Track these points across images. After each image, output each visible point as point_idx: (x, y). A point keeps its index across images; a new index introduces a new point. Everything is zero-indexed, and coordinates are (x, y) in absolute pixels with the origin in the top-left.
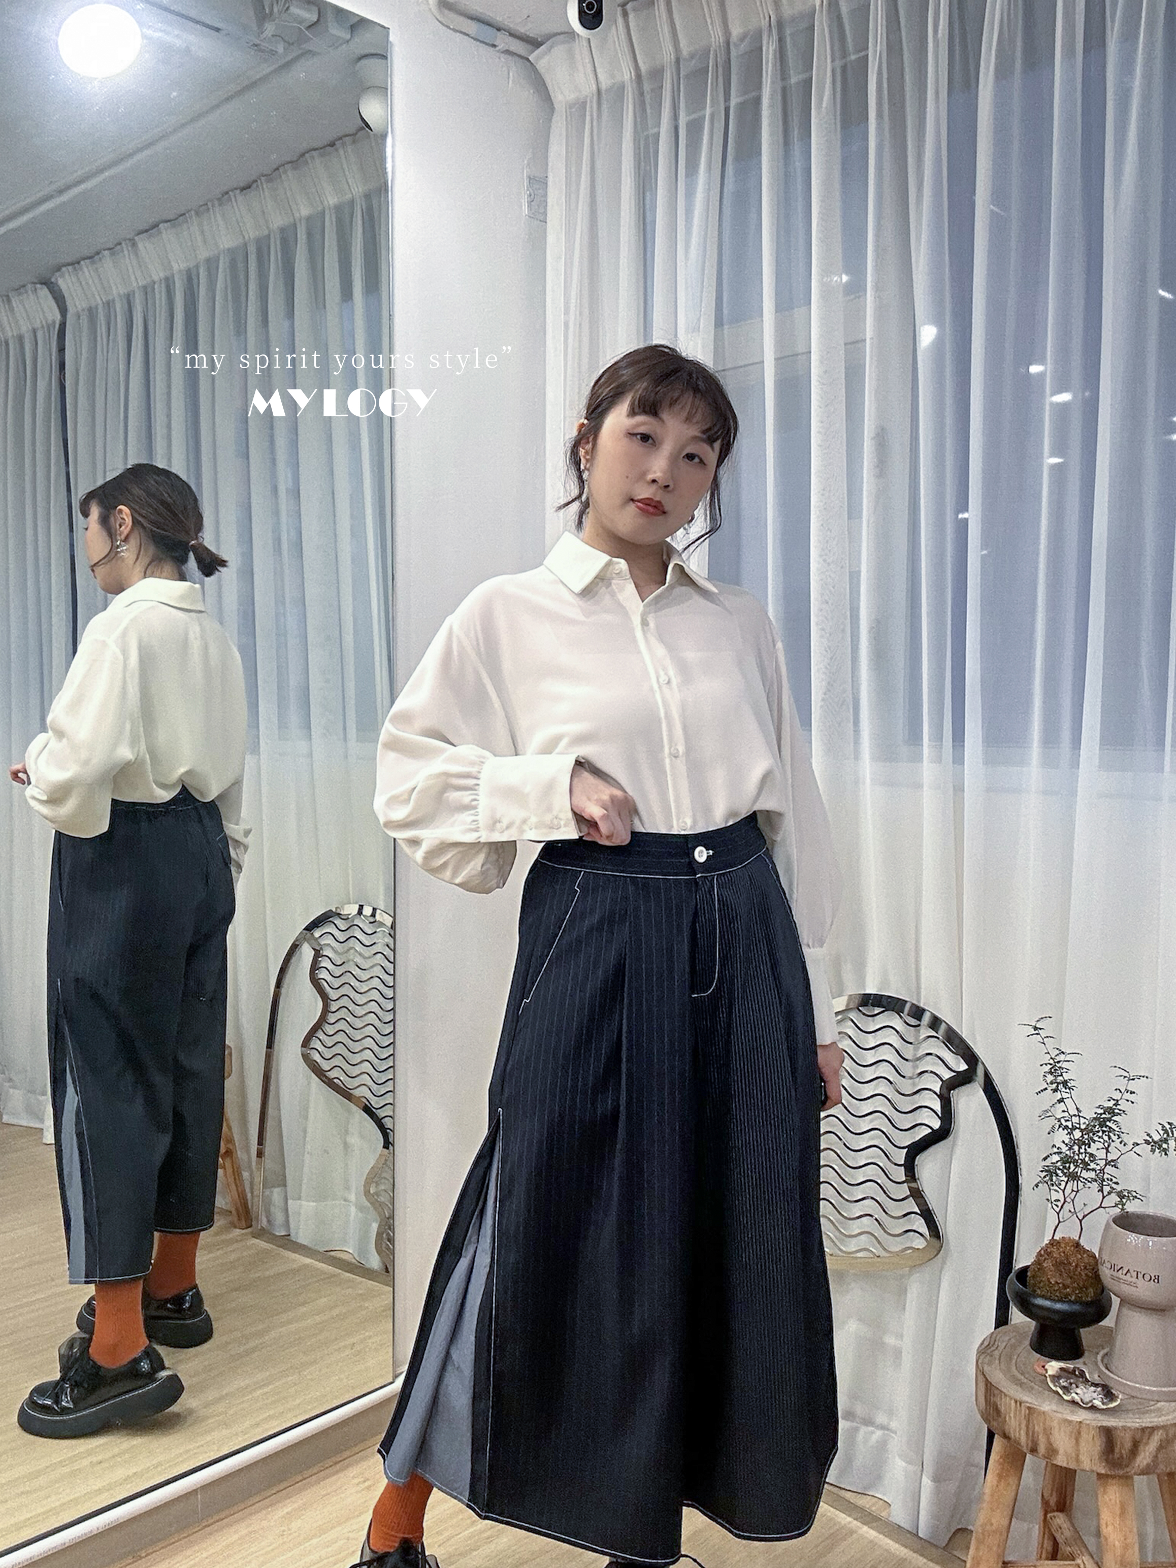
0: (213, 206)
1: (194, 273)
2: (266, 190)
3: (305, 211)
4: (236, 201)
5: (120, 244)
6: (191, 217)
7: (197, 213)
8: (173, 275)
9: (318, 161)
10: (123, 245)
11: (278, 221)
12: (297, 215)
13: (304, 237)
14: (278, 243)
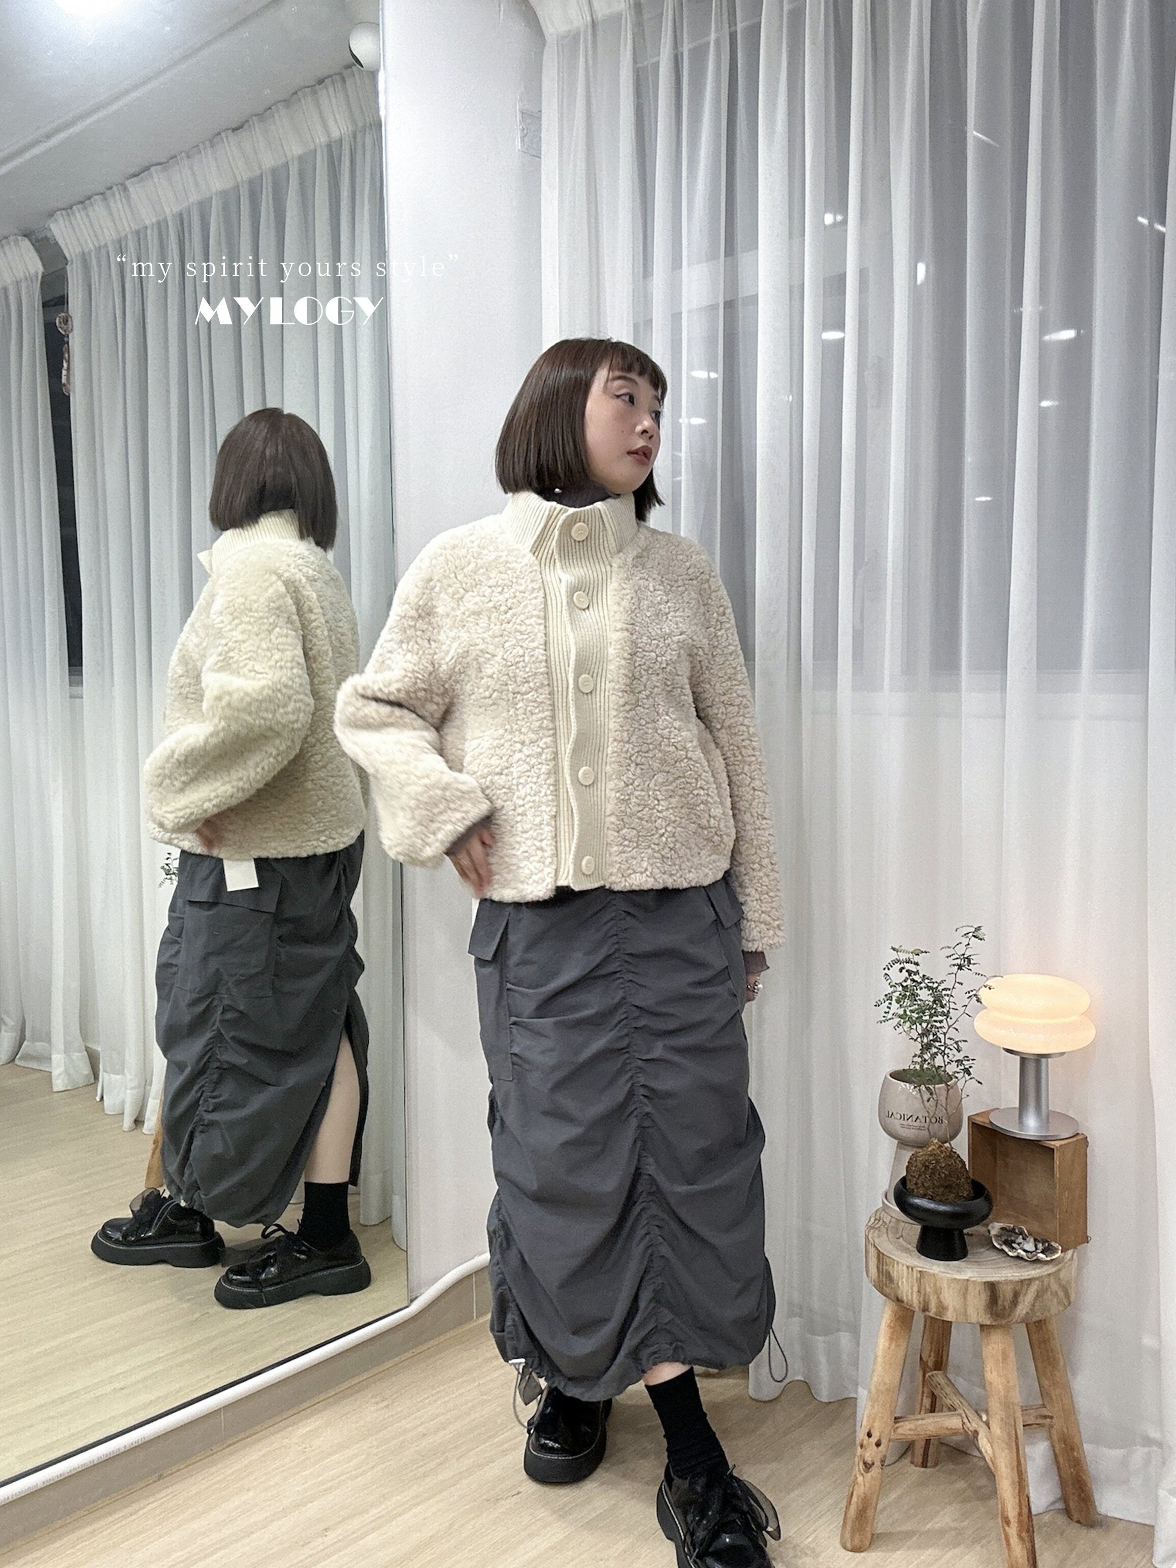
0: (205, 148)
1: (185, 216)
2: (257, 128)
3: (297, 150)
4: (229, 143)
5: (111, 188)
6: (182, 159)
7: (188, 157)
8: (166, 220)
9: (309, 99)
10: (115, 188)
11: (269, 161)
12: (289, 155)
13: (297, 176)
14: (270, 185)
